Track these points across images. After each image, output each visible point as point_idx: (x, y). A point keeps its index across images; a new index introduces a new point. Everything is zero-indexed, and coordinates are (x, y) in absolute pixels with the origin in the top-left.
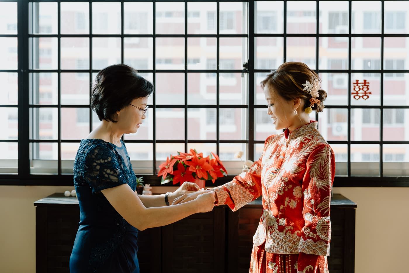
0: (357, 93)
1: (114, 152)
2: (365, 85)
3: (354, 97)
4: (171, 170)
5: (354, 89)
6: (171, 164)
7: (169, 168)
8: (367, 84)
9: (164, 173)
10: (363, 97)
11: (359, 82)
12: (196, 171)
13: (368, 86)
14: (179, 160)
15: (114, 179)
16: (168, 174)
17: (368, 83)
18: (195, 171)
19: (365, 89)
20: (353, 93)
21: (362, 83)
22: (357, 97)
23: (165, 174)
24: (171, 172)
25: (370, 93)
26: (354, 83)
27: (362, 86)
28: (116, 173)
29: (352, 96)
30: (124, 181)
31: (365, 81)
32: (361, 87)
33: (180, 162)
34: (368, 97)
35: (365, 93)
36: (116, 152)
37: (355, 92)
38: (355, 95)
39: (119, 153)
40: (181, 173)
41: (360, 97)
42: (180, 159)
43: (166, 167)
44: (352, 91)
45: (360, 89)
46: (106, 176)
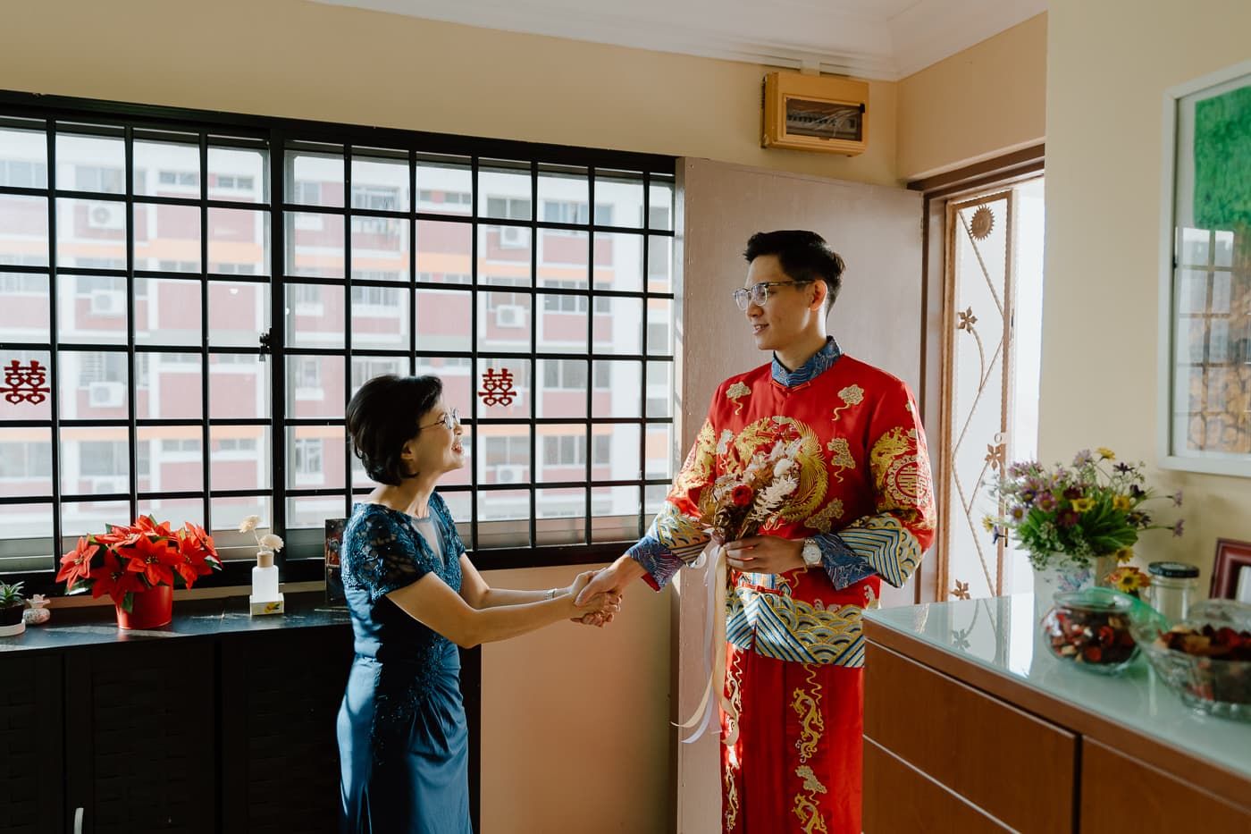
0: (491, 393)
1: (407, 528)
2: (505, 379)
3: (485, 401)
4: (84, 570)
5: (485, 386)
6: (87, 555)
7: (82, 564)
8: (508, 377)
9: (71, 575)
10: (500, 400)
11: (494, 373)
12: (146, 569)
13: (511, 380)
14: (109, 545)
15: (408, 569)
16: (79, 578)
17: (511, 375)
18: (141, 571)
19: (505, 387)
20: (481, 394)
21: (499, 375)
22: (491, 401)
23: (72, 579)
24: (86, 574)
25: (514, 394)
26: (484, 376)
27: (500, 380)
28: (409, 558)
29: (480, 400)
30: (425, 569)
31: (505, 371)
32: (498, 383)
33: (110, 549)
34: (510, 401)
35: (505, 393)
36: (411, 528)
37: (487, 391)
38: (488, 396)
39: (416, 529)
40: (112, 574)
41: (495, 400)
42: (110, 543)
43: (76, 561)
44: (480, 389)
45: (495, 386)
46: (393, 566)
